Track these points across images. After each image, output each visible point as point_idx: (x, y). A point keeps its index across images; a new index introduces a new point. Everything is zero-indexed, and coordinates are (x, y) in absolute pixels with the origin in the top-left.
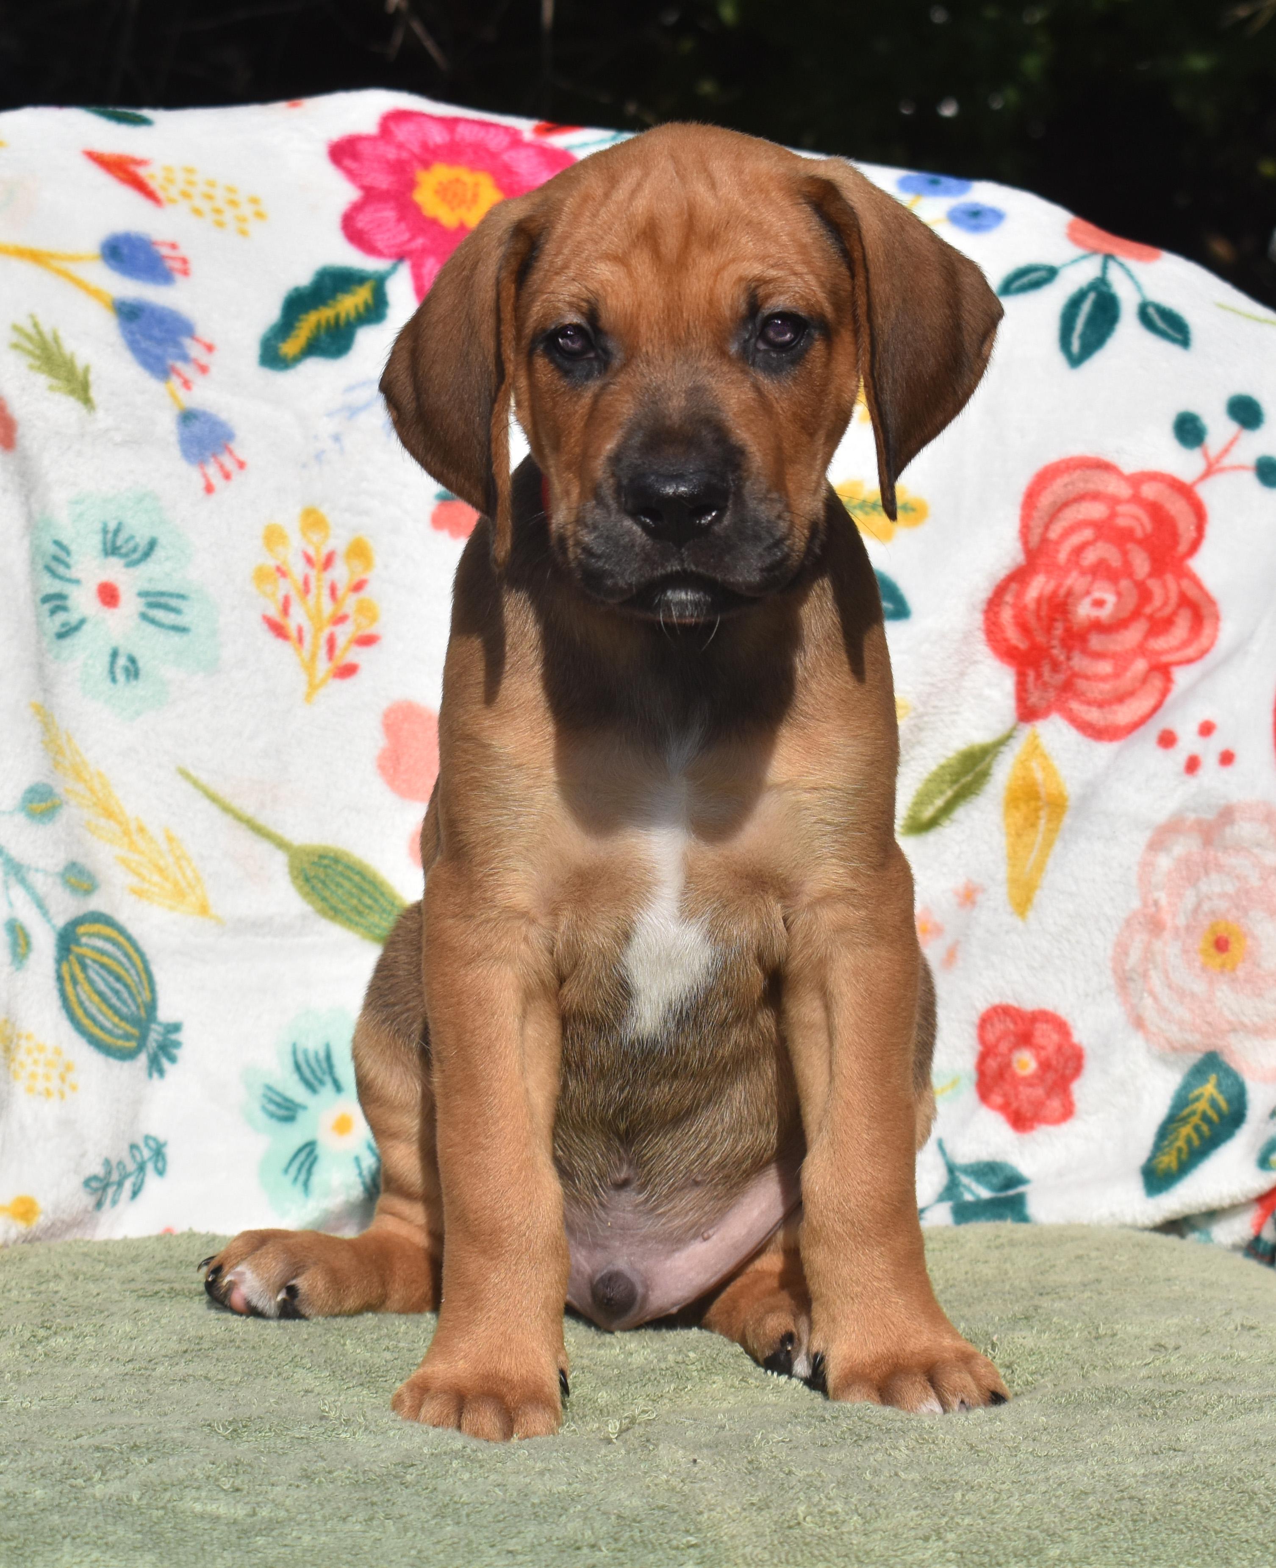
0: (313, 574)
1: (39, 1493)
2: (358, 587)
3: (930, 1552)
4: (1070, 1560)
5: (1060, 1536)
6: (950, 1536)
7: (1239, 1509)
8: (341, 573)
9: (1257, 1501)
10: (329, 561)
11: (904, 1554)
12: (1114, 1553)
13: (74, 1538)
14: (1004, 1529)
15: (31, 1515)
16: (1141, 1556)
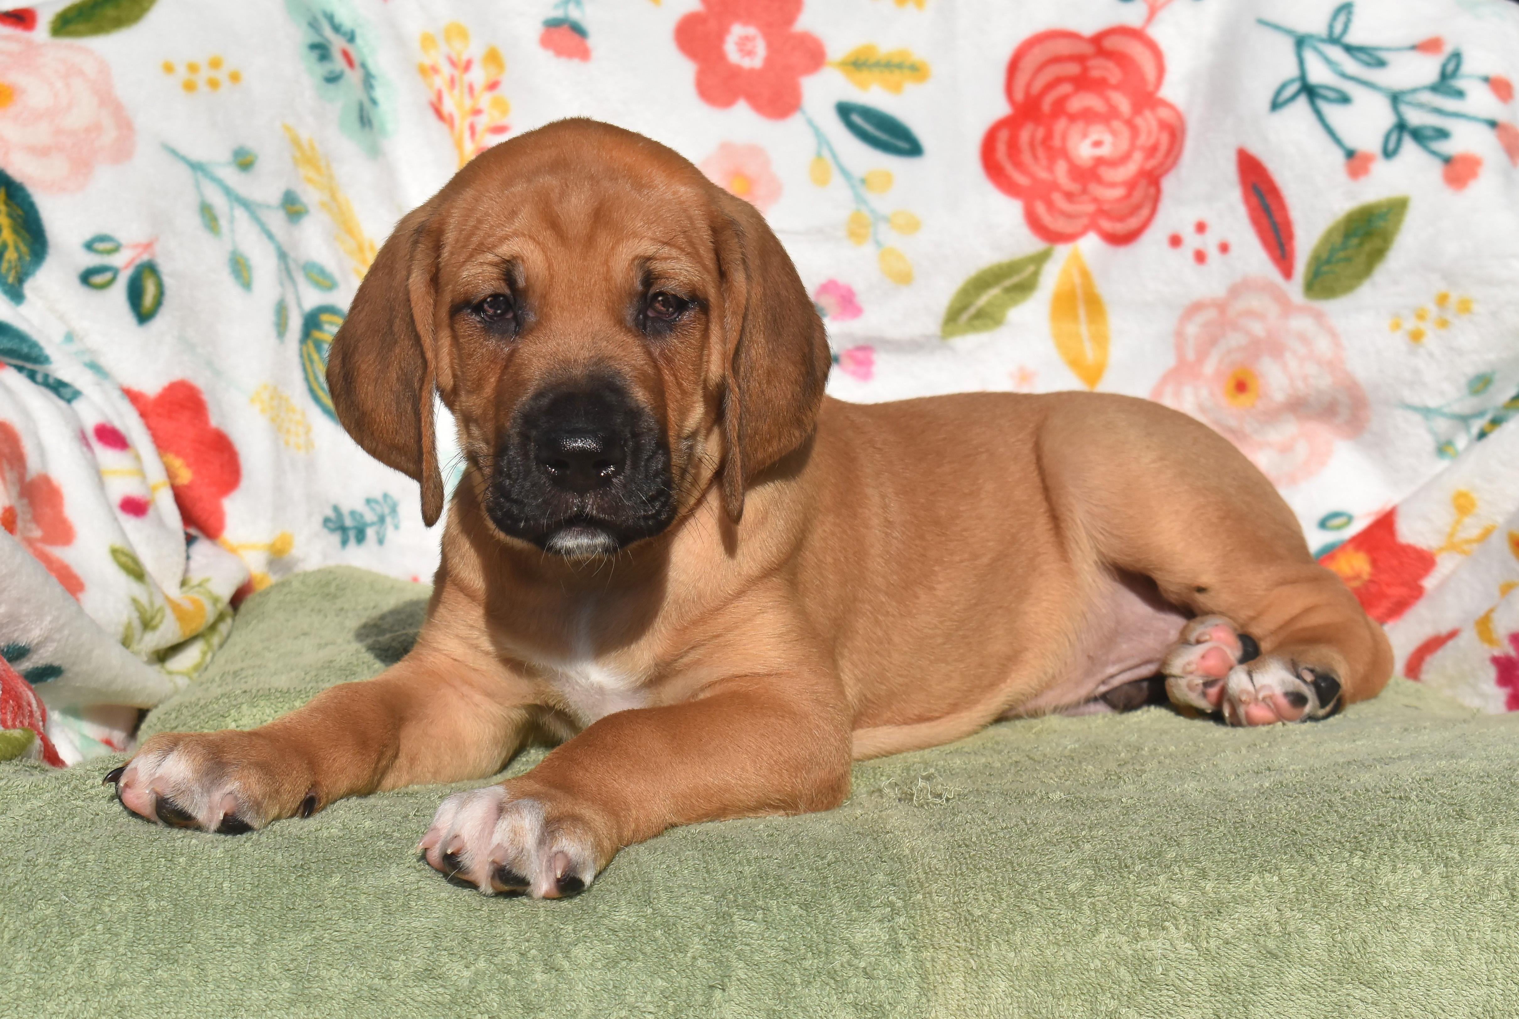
0: (457, 73)
1: (368, 823)
2: (493, 86)
3: (1071, 860)
4: (1184, 860)
5: (1175, 841)
6: (1087, 846)
7: (1321, 815)
8: (478, 76)
9: (1336, 808)
10: (467, 66)
11: (1050, 863)
12: (1219, 853)
13: (398, 864)
14: (1131, 838)
15: (362, 841)
16: (1241, 855)
